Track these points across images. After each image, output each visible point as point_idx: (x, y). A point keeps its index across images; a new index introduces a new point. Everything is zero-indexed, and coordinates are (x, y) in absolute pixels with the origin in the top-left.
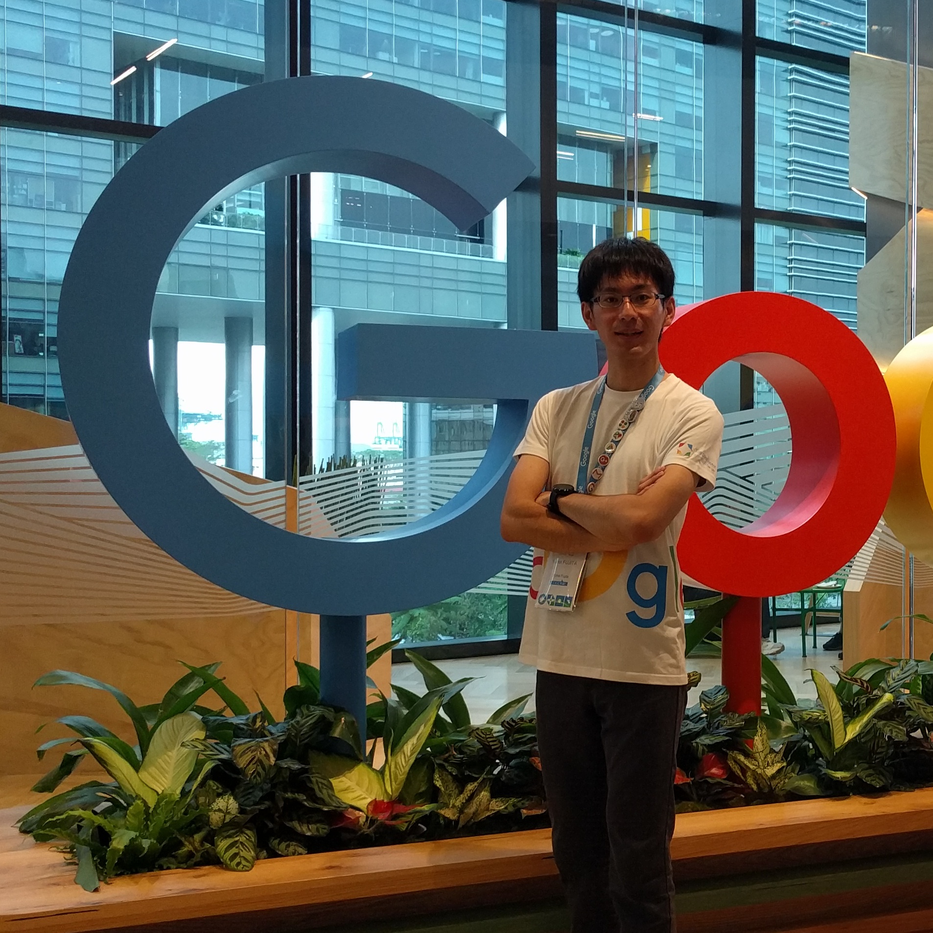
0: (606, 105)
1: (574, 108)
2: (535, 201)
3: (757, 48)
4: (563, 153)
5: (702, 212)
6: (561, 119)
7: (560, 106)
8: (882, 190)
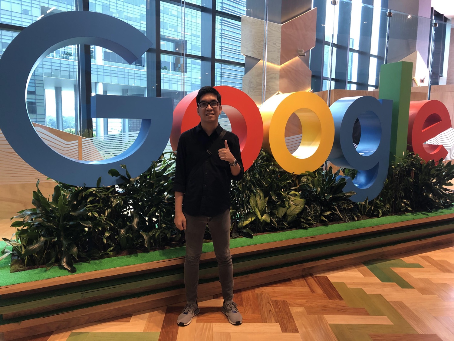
0: (173, 30)
1: (165, 31)
2: (154, 55)
3: (216, 13)
4: (162, 43)
5: (200, 59)
6: (161, 33)
7: (161, 30)
8: (249, 54)
